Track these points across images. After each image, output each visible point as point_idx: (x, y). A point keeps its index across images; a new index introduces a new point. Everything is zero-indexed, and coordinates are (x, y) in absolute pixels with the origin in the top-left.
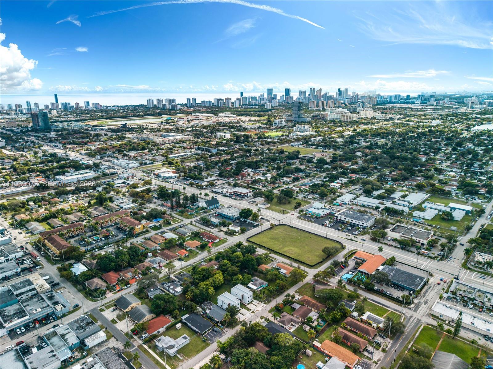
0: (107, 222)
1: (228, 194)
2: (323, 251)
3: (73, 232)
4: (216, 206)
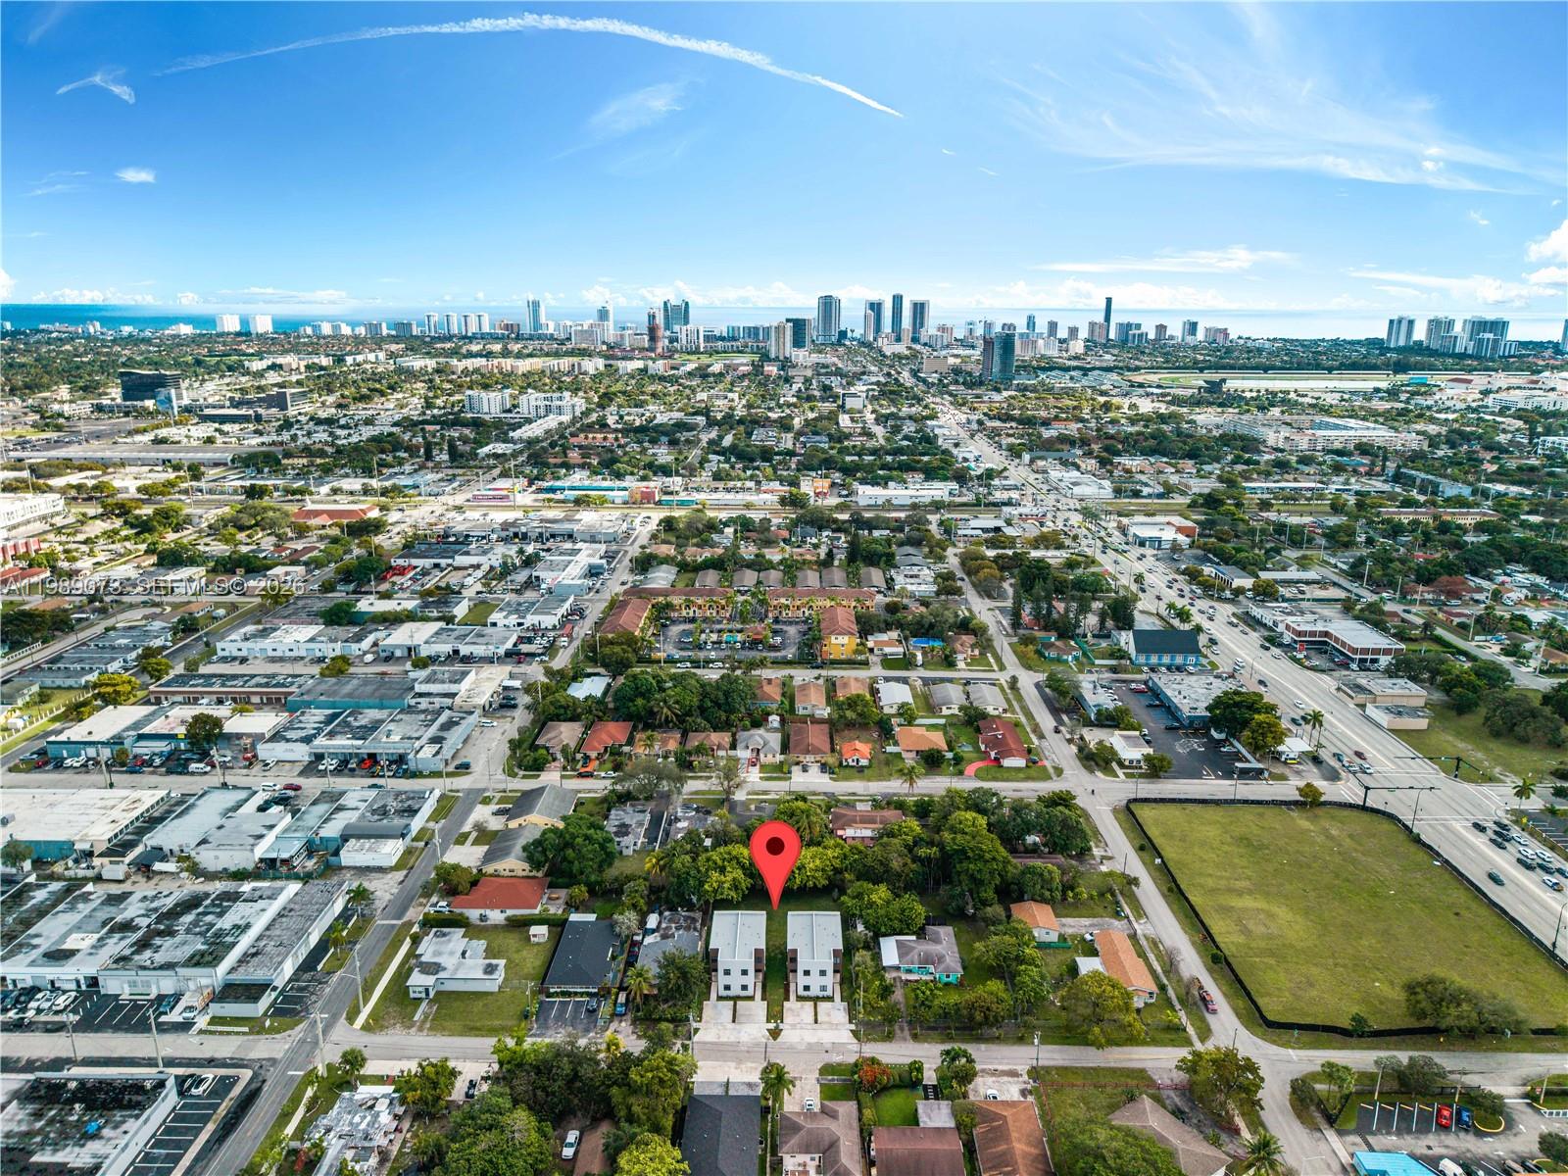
0: (798, 608)
1: (1287, 638)
2: (1411, 989)
3: (700, 607)
4: (1179, 660)
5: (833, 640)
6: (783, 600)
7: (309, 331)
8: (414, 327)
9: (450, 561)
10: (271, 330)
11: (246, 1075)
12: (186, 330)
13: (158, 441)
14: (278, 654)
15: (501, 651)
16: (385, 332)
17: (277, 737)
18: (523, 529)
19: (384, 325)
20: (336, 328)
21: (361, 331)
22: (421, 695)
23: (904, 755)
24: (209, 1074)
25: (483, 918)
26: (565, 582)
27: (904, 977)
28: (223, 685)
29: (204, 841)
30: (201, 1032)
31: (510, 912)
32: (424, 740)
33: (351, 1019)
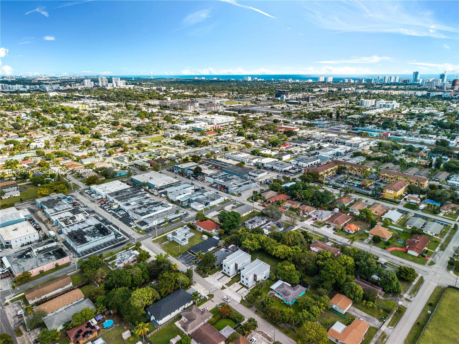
5: (387, 191)
6: (386, 175)
7: (342, 81)
8: (373, 81)
9: (300, 145)
10: (332, 81)
11: (128, 239)
12: (310, 81)
13: (272, 108)
14: (236, 159)
15: (283, 170)
16: (363, 82)
17: (211, 176)
18: (331, 139)
19: (364, 80)
20: (349, 81)
21: (357, 81)
22: (250, 175)
23: (370, 235)
24: (123, 236)
25: (200, 229)
26: (323, 155)
27: (276, 295)
28: (215, 163)
29: (171, 192)
30: (132, 228)
31: (205, 230)
32: (237, 185)
33: (153, 238)
